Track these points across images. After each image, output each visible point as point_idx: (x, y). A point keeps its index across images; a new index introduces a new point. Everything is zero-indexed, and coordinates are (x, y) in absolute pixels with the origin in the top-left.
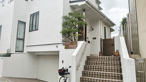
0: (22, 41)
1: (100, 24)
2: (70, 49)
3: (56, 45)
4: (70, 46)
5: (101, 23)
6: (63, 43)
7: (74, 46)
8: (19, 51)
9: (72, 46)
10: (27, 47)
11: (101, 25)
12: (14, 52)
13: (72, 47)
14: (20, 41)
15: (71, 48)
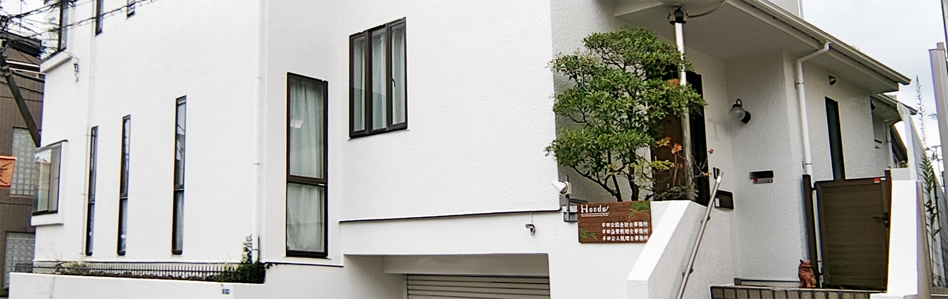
0: (315, 193)
1: (796, 84)
2: (610, 242)
3: (528, 219)
4: (606, 228)
5: (801, 80)
6: (565, 209)
7: (633, 228)
8: (304, 248)
9: (619, 227)
10: (344, 226)
11: (802, 87)
12: (282, 257)
13: (620, 235)
14: (304, 190)
15: (616, 240)
